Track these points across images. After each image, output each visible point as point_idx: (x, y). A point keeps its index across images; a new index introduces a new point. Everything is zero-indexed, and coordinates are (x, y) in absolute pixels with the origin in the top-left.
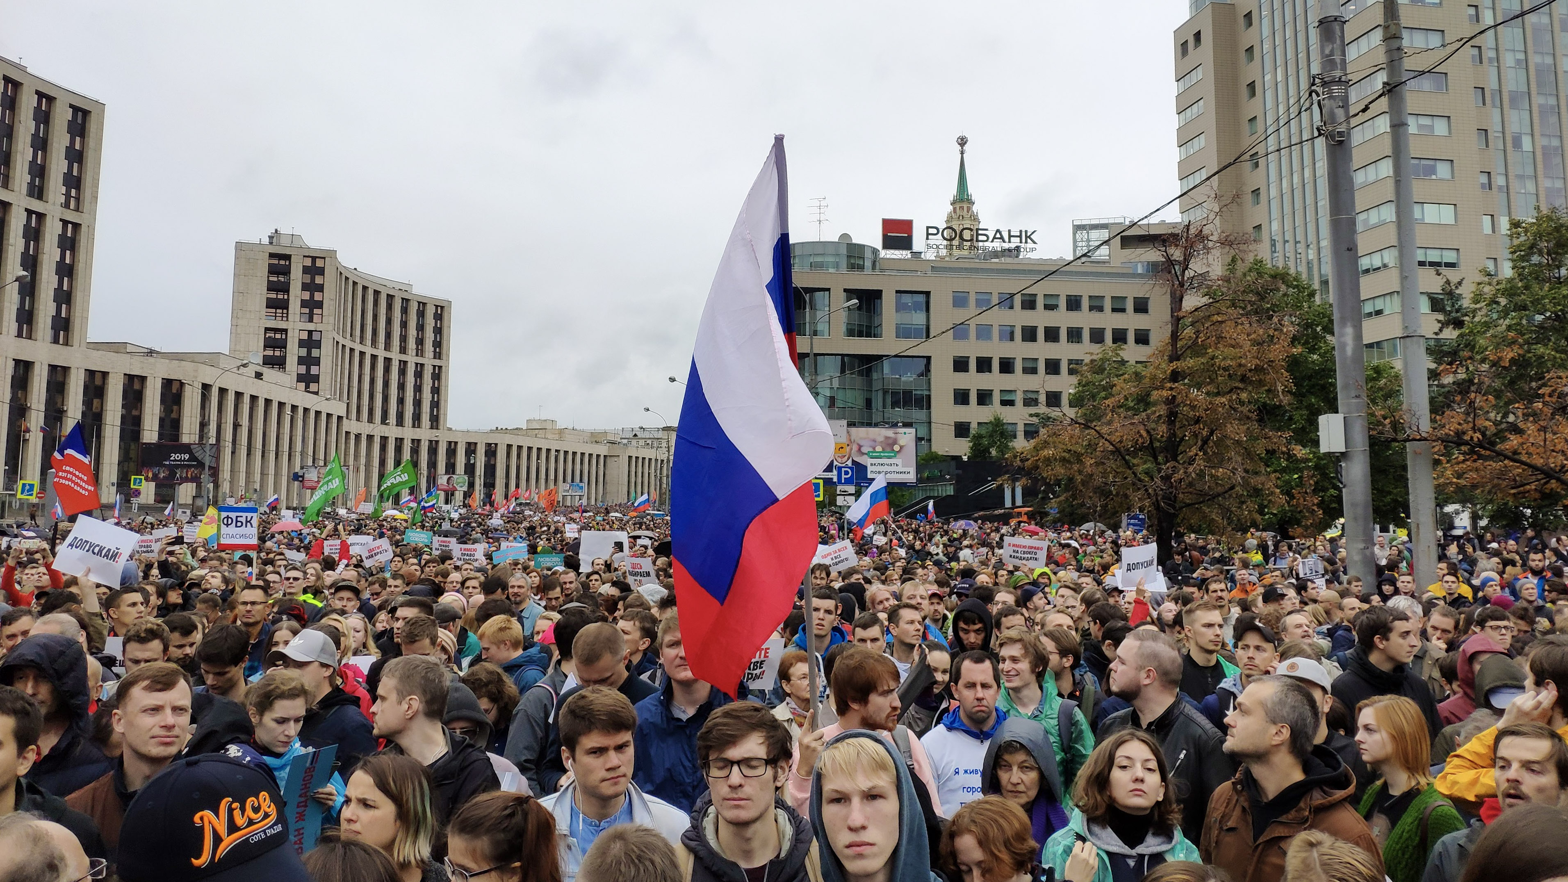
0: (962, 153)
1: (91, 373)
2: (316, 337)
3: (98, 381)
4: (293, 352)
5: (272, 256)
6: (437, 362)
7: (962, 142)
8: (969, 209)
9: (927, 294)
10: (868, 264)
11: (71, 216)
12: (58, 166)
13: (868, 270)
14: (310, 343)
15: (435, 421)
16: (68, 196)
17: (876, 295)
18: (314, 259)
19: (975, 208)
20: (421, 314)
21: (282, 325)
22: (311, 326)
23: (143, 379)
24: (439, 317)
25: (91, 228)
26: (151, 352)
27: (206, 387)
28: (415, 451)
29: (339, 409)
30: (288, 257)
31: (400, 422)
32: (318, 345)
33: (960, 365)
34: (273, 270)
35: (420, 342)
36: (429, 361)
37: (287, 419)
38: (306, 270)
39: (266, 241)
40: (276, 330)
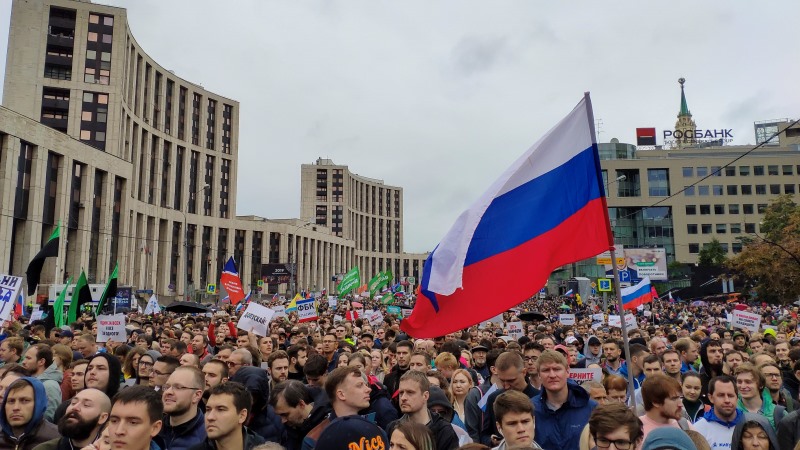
0: (682, 87)
1: (238, 231)
2: (340, 209)
3: (241, 235)
4: (330, 217)
5: (318, 170)
6: (397, 219)
7: (682, 81)
8: (689, 119)
9: (667, 170)
10: (629, 154)
11: (227, 157)
12: (220, 133)
13: (630, 158)
14: (338, 212)
15: (398, 249)
16: (225, 147)
17: (636, 171)
18: (338, 170)
19: (692, 119)
20: (389, 195)
21: (324, 204)
22: (337, 204)
23: (261, 233)
24: (397, 196)
25: (236, 162)
26: (264, 220)
27: (290, 236)
28: (389, 265)
29: (352, 244)
30: (325, 170)
31: (381, 250)
32: (341, 213)
33: (690, 210)
34: (319, 177)
35: (389, 209)
36: (393, 218)
37: (328, 250)
38: (334, 176)
39: (315, 163)
40: (321, 206)
